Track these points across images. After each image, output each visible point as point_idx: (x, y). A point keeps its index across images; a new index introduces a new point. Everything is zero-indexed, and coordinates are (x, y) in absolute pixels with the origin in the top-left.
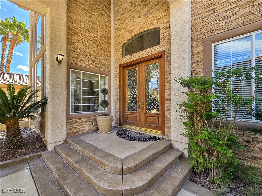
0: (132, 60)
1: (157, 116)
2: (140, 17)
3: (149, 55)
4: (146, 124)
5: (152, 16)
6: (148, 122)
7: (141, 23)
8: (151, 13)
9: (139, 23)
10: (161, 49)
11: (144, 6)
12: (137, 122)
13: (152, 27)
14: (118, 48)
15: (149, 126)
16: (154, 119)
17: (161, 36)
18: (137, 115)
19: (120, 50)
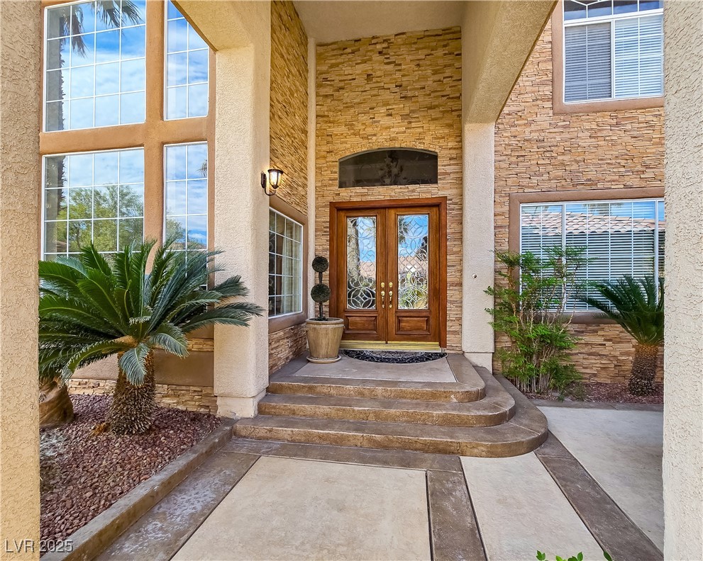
0: (369, 198)
1: (424, 314)
2: (391, 115)
3: (414, 197)
4: (399, 333)
5: (419, 124)
6: (403, 328)
7: (396, 130)
8: (418, 118)
9: (389, 128)
10: (441, 194)
11: (401, 98)
12: (375, 332)
13: (421, 147)
14: (327, 162)
15: (405, 336)
16: (418, 321)
17: (440, 169)
18: (376, 317)
19: (334, 170)
